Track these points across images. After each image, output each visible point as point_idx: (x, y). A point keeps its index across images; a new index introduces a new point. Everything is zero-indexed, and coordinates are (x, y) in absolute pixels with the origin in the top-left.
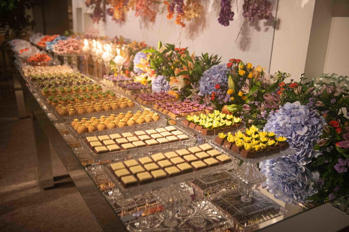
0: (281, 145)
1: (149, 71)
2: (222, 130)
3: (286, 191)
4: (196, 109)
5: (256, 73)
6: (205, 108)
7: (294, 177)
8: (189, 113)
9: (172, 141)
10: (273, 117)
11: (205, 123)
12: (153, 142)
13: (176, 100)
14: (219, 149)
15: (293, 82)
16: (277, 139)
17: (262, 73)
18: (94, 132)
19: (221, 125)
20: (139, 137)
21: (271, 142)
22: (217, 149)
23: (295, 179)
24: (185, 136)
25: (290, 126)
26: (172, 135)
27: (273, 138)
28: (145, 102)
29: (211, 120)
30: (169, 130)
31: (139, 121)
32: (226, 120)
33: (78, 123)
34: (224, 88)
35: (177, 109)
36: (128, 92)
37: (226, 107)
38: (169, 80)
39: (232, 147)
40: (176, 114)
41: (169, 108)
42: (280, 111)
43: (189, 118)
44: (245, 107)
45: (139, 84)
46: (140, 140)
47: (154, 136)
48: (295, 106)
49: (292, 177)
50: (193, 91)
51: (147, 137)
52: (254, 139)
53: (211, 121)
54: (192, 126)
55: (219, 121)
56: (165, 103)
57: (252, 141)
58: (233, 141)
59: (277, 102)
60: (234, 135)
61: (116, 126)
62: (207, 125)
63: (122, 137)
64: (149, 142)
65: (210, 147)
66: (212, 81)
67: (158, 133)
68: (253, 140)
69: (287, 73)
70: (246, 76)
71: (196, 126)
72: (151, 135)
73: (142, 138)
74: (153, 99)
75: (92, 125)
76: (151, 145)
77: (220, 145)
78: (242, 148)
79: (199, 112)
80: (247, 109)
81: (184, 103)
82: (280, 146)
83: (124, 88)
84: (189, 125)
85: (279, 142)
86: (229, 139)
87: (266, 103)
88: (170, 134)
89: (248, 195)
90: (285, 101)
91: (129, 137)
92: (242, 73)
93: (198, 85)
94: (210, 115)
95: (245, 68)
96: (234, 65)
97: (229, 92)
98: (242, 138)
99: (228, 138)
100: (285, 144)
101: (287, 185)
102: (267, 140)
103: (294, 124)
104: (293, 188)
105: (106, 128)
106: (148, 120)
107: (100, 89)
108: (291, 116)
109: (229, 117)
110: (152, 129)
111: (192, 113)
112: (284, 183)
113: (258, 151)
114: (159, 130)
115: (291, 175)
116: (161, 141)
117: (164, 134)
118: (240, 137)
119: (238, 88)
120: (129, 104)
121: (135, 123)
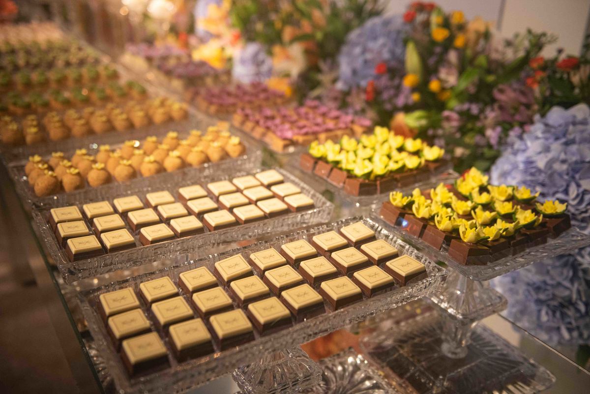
0: (551, 224)
1: (228, 34)
2: (396, 180)
3: (544, 318)
4: (331, 124)
5: (472, 36)
6: (352, 122)
7: (567, 288)
8: (315, 135)
9: (273, 215)
10: (518, 145)
11: (354, 162)
12: (224, 217)
13: (286, 101)
14: (391, 237)
15: (563, 57)
16: (540, 207)
17: (486, 35)
18: (77, 191)
19: (393, 166)
20: (189, 203)
21: (525, 217)
22: (387, 237)
23: (567, 293)
24: (304, 200)
25: (565, 167)
26: (274, 196)
27: (528, 204)
28: (213, 109)
29: (368, 153)
30: (266, 183)
31: (193, 158)
32: (404, 154)
33: (39, 168)
34: (396, 70)
35: (287, 126)
36: (177, 84)
37: (402, 119)
38: (270, 53)
39: (426, 231)
40: (285, 139)
41: (269, 123)
42: (537, 128)
43: (317, 150)
44: (448, 119)
45: (203, 64)
46: (190, 213)
47: (227, 201)
48: (574, 117)
49: (561, 289)
50: (325, 78)
51: (210, 204)
52: (480, 207)
53: (368, 156)
54: (322, 170)
55: (389, 157)
56: (260, 109)
57: (475, 213)
58: (427, 216)
59: (528, 106)
60: (428, 197)
61: (134, 174)
62: (360, 170)
63: (147, 205)
64: (213, 219)
65: (369, 232)
66: (369, 56)
67: (238, 190)
68: (477, 210)
69: (549, 33)
70: (448, 44)
71: (332, 170)
72: (222, 199)
73: (196, 206)
74: (231, 100)
75: (71, 174)
76: (218, 227)
77: (393, 225)
78: (453, 235)
79: (339, 133)
80: (451, 122)
81: (303, 110)
82: (547, 225)
83: (169, 73)
84: (314, 168)
85: (545, 216)
86: (418, 209)
87: (501, 108)
88: (267, 193)
89: (461, 340)
90: (546, 104)
91: (164, 206)
92: (440, 35)
93: (335, 65)
94: (365, 139)
95: (446, 23)
96: (420, 18)
97: (409, 81)
98: (448, 205)
99: (414, 207)
100: (560, 220)
101: (548, 306)
102: (513, 211)
103: (576, 162)
104: (563, 315)
105: (109, 179)
106: (215, 156)
107: (115, 76)
108: (567, 144)
109: (412, 144)
110: (225, 179)
111: (322, 136)
112: (539, 302)
113: (496, 243)
114: (240, 182)
115: (559, 284)
116: (243, 213)
117: (253, 195)
118: (445, 201)
119: (428, 71)
120: (176, 114)
121: (184, 165)
